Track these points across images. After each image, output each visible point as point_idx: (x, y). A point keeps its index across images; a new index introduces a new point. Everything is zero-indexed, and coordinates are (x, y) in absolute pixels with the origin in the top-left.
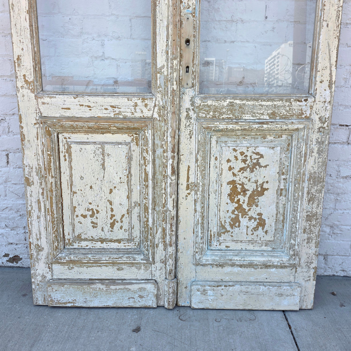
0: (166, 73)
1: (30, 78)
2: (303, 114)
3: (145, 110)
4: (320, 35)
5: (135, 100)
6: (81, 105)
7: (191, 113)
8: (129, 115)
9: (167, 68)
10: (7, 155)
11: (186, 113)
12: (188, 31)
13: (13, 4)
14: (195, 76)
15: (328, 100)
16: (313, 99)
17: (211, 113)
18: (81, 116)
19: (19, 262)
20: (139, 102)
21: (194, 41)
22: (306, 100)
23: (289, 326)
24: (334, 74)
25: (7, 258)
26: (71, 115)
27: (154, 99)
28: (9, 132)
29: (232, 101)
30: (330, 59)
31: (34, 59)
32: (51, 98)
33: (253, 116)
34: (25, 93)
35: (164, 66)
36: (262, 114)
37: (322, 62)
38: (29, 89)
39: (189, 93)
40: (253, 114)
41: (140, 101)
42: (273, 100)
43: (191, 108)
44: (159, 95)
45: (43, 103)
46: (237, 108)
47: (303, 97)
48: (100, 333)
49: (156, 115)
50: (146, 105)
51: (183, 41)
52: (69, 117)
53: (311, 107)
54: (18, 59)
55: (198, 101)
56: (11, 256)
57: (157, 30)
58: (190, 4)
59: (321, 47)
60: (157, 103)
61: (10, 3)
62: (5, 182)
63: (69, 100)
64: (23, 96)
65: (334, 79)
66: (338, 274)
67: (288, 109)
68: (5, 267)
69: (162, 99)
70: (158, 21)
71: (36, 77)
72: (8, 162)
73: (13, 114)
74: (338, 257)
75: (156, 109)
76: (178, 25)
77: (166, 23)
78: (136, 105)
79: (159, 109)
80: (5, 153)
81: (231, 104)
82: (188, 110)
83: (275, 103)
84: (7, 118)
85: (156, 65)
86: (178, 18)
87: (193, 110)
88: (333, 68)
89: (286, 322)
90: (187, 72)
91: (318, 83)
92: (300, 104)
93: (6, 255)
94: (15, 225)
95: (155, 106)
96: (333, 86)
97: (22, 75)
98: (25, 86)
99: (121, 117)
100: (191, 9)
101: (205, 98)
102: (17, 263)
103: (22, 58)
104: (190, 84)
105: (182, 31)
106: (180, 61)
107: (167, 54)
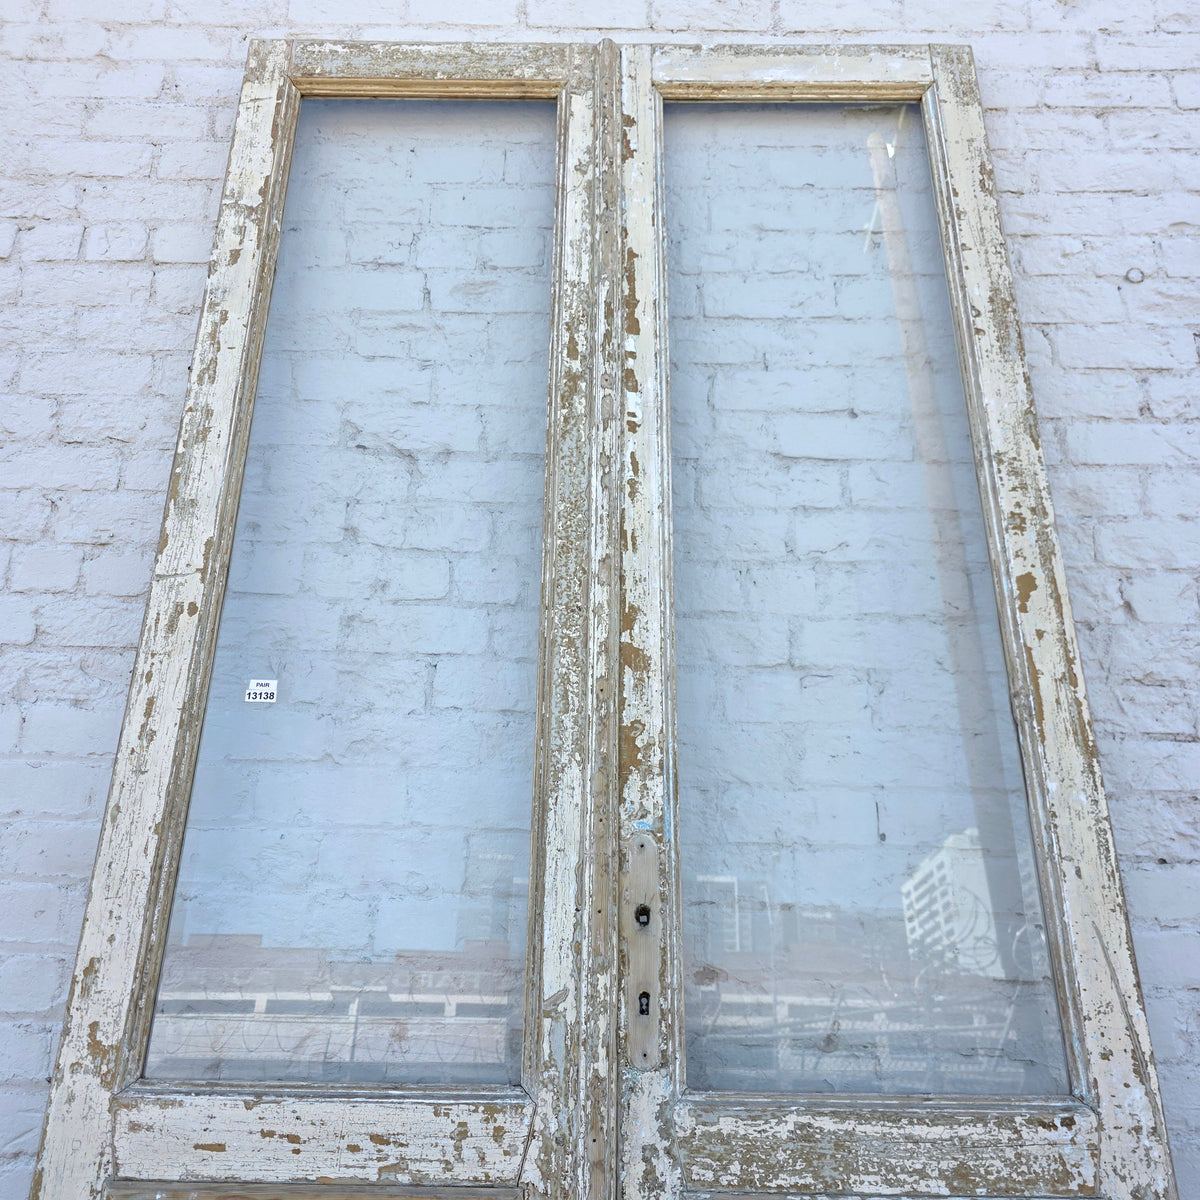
0: (571, 1017)
1: (110, 1036)
2: (1068, 1176)
3: (493, 1153)
4: (1061, 901)
5: (460, 1112)
6: (264, 1134)
7: (662, 1164)
8: (434, 1171)
9: (577, 999)
11: (642, 1166)
12: (642, 882)
13: (117, 807)
14: (670, 1027)
15: (1147, 1122)
16: (1093, 1118)
17: (735, 1168)
18: (259, 1176)
20: (475, 1122)
21: (662, 911)
22: (1069, 1123)
24: (1141, 1028)
26: (222, 1174)
27: (528, 1111)
29: (805, 1119)
30: (1114, 978)
31: (141, 970)
32: (165, 1105)
33: (888, 1183)
34: (78, 1089)
35: (566, 991)
36: (922, 1174)
37: (1092, 987)
38: (97, 1072)
39: (653, 1089)
40: (889, 1174)
41: (480, 1116)
42: (950, 1120)
43: (662, 1145)
44: (546, 1096)
45: (134, 1127)
46: (827, 1147)
47: (1055, 1111)
49: (532, 1174)
50: (498, 1134)
51: (629, 913)
52: (214, 1181)
53: (1095, 1151)
54: (90, 969)
55: (684, 1120)
57: (548, 879)
58: (649, 805)
59: (1073, 938)
60: (538, 1125)
61: (112, 804)
63: (228, 1112)
64: (71, 1099)
65: (1146, 1047)
67: (1010, 1154)
69: (557, 1111)
70: (551, 851)
71: (131, 1030)
73: (16, 1155)
75: (535, 1146)
76: (614, 864)
77: (574, 859)
78: (462, 1133)
79: (546, 1150)
81: (804, 1133)
82: (649, 1153)
83: (962, 1131)
85: (540, 990)
86: (612, 845)
87: (668, 1152)
88: (1135, 1009)
90: (644, 1011)
91: (1095, 1058)
92: (1052, 1135)
95: (531, 1135)
96: (1151, 1069)
97: (87, 1021)
98: (88, 1062)
99: (404, 1178)
100: (650, 819)
101: (710, 1107)
103: (102, 967)
104: (655, 1058)
105: (626, 882)
106: (621, 976)
107: (578, 951)
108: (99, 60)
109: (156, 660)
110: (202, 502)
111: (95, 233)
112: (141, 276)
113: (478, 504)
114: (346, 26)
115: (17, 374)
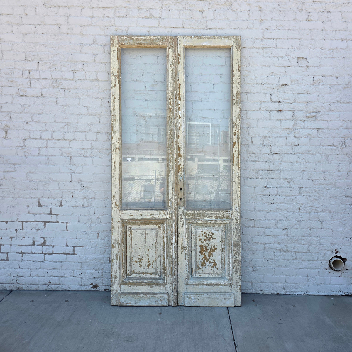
0: (172, 201)
1: (118, 204)
2: (228, 217)
3: (164, 215)
4: (232, 186)
5: (160, 211)
6: (137, 214)
7: (183, 216)
8: (157, 217)
9: (173, 199)
10: (98, 234)
11: (181, 216)
12: (181, 185)
13: (113, 176)
14: (184, 202)
15: (238, 211)
16: (232, 211)
17: (191, 216)
18: (137, 218)
19: (97, 288)
20: (161, 212)
21: (183, 189)
22: (229, 211)
23: (228, 312)
24: (240, 201)
25: (91, 286)
26: (133, 218)
27: (167, 211)
28: (100, 223)
29: (199, 211)
30: (237, 196)
31: (120, 196)
32: (125, 211)
33: (208, 218)
34: (115, 210)
35: (171, 198)
36: (212, 217)
37: (234, 196)
38: (117, 208)
39: (182, 208)
40: (208, 217)
41: (162, 211)
42: (216, 211)
43: (183, 214)
44: (170, 209)
45: (122, 213)
46: (201, 214)
47: (228, 210)
48: (144, 315)
49: (168, 217)
50: (164, 213)
51: (179, 189)
52: (132, 219)
53: (232, 214)
54: (114, 196)
55: (185, 212)
56: (94, 285)
57: (169, 185)
58: (182, 175)
59: (233, 191)
60: (169, 212)
61: (112, 176)
62: (96, 246)
63: (133, 211)
64: (114, 211)
65: (240, 203)
66: (259, 293)
67: (222, 215)
68: (90, 291)
69: (171, 211)
70: (169, 181)
71: (120, 203)
72: (98, 237)
73: (103, 215)
74: (258, 283)
75: (168, 215)
76: (177, 183)
77: (172, 182)
78: (160, 213)
79: (170, 215)
80: (97, 233)
81: (199, 213)
82: (181, 215)
83: (217, 212)
84: (100, 217)
85: (168, 198)
86: (177, 181)
87: (183, 215)
88: (239, 199)
89: (227, 311)
90: (181, 200)
91: (234, 204)
92: (227, 213)
93: (91, 284)
94: (98, 268)
95: (168, 213)
96: (240, 206)
97: (114, 202)
98: (115, 207)
99: (154, 218)
100: (182, 177)
101: (188, 210)
102: (96, 288)
103: (115, 196)
104: (182, 205)
105: (179, 185)
106: (178, 196)
107: (173, 193)
108: (81, 34)
109: (114, 156)
110: (117, 131)
111: (87, 74)
112: (96, 83)
113: (156, 126)
114: (126, 26)
115: (79, 102)
